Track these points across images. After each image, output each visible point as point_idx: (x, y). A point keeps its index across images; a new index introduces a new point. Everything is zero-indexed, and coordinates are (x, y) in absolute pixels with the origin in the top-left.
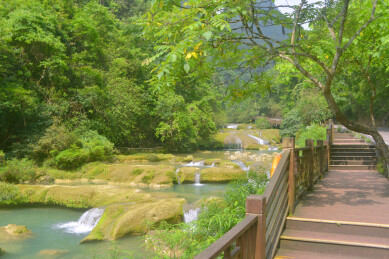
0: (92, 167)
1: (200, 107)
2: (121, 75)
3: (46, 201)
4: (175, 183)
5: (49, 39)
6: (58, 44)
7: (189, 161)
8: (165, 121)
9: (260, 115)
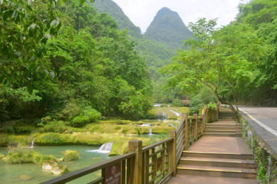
0: (92, 126)
1: (143, 93)
2: (100, 75)
3: (75, 141)
4: (139, 133)
5: (64, 54)
6: (70, 58)
7: (142, 124)
8: (124, 101)
9: (175, 98)
